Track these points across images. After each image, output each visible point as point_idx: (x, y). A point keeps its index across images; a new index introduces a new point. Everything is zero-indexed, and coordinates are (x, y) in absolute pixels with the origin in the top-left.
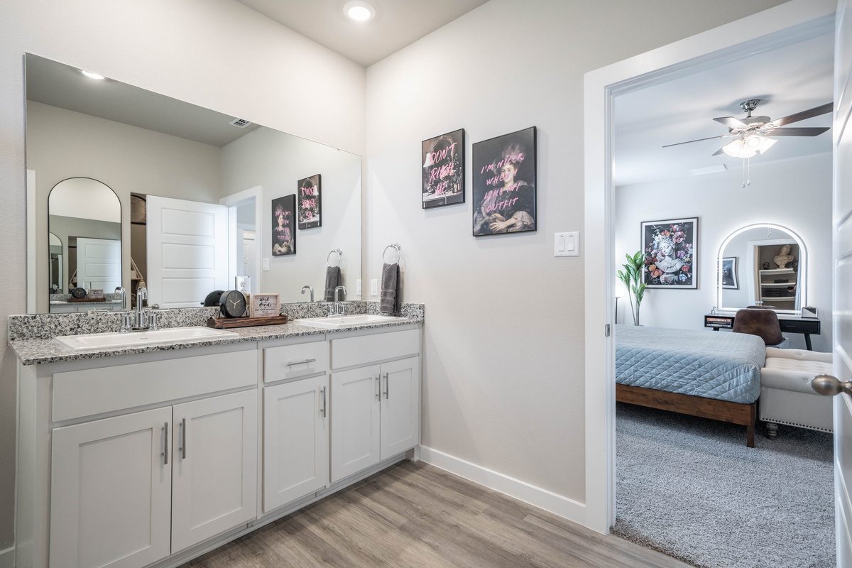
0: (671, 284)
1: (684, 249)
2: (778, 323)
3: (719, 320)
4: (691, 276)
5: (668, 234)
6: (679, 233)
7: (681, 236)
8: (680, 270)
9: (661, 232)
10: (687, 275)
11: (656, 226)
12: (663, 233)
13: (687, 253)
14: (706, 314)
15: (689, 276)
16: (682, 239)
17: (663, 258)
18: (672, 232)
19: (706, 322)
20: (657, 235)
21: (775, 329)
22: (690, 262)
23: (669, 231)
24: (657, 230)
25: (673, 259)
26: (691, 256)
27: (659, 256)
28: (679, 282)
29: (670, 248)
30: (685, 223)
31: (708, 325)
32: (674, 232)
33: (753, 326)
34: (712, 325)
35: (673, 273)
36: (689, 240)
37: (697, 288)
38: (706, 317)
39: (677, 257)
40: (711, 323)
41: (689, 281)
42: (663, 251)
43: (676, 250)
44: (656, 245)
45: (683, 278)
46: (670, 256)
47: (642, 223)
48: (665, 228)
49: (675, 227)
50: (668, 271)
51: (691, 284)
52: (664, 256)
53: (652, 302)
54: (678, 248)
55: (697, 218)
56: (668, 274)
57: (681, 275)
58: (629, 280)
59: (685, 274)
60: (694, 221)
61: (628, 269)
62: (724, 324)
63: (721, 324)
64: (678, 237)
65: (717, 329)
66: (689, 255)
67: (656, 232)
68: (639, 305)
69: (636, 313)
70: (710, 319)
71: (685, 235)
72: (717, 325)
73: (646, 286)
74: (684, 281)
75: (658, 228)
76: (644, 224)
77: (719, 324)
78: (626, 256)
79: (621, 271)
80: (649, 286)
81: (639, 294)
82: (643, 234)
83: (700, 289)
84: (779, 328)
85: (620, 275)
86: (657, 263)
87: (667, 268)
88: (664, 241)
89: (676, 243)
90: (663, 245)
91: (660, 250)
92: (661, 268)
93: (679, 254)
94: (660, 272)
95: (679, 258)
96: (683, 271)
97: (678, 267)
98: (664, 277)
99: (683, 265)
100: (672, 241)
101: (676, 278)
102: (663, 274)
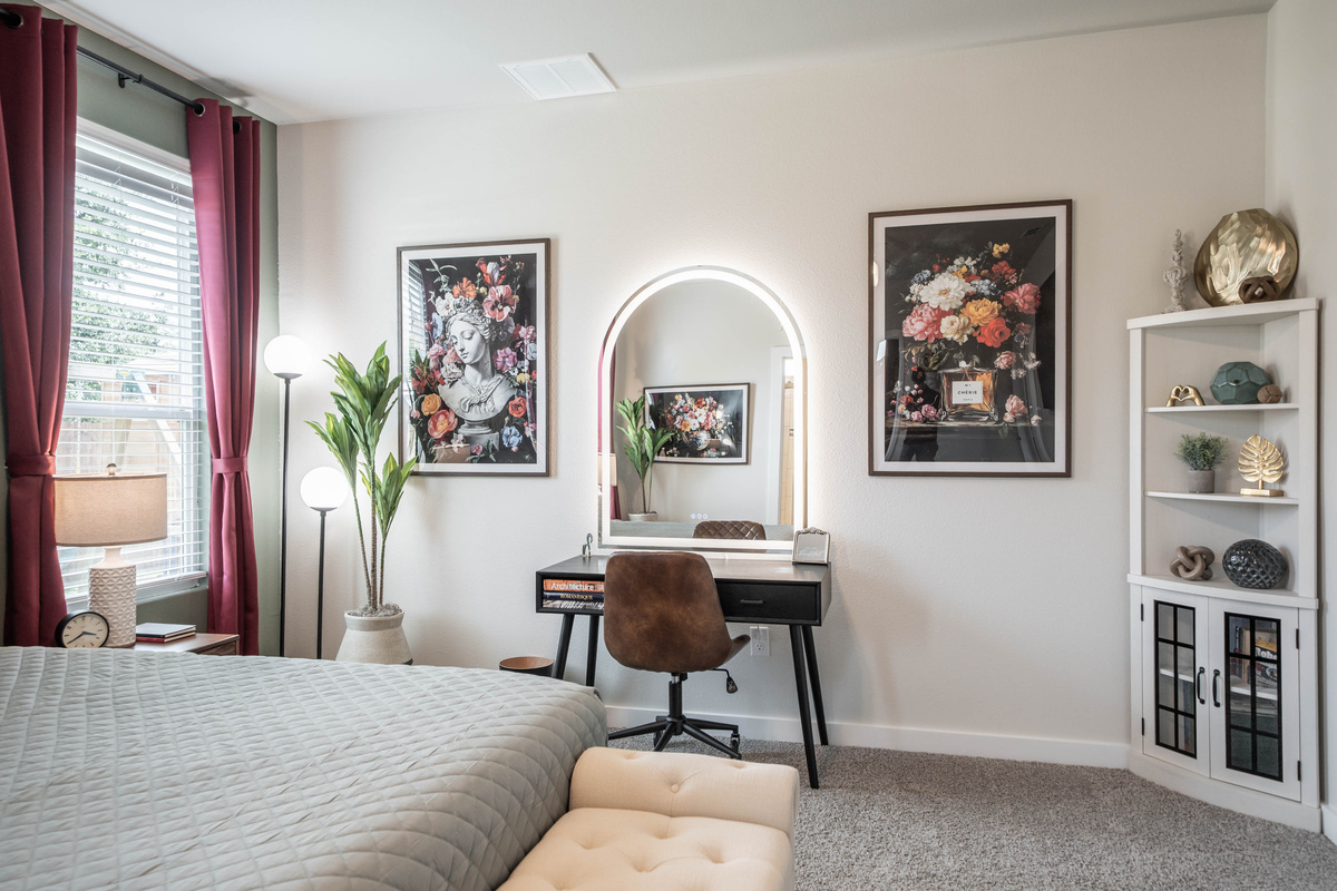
0: (481, 461)
2: (715, 595)
3: (575, 586)
4: (534, 433)
5: (472, 294)
6: (501, 290)
7: (504, 301)
8: (505, 411)
9: (451, 284)
10: (522, 430)
11: (440, 262)
12: (456, 289)
13: (521, 357)
14: (544, 566)
15: (529, 433)
16: (507, 310)
17: (456, 370)
18: (483, 284)
19: (542, 600)
20: (442, 295)
21: (704, 614)
22: (529, 387)
23: (473, 279)
24: (443, 278)
25: (484, 378)
26: (533, 366)
27: (449, 369)
28: (503, 454)
29: (476, 337)
30: (516, 258)
31: (548, 604)
32: (488, 287)
33: (648, 610)
34: (557, 603)
35: (487, 423)
36: (525, 314)
37: (547, 474)
38: (542, 577)
39: (496, 370)
40: (554, 595)
41: (526, 451)
42: (457, 348)
43: (493, 345)
44: (440, 327)
45: (513, 440)
46: (476, 365)
47: (399, 251)
48: (464, 270)
49: (491, 267)
50: (473, 416)
51: (534, 460)
52: (461, 365)
55: (547, 242)
56: (472, 425)
57: (506, 431)
58: (353, 448)
59: (517, 427)
60: (539, 249)
61: (342, 409)
62: (588, 601)
63: (581, 600)
64: (496, 303)
65: (569, 617)
66: (526, 363)
67: (440, 283)
68: (385, 536)
69: (374, 566)
70: (551, 585)
71: (516, 297)
72: (570, 605)
73: (414, 468)
74: (514, 449)
75: (444, 272)
76: (407, 257)
77: (576, 600)
78: (338, 361)
79: (328, 415)
80: (423, 467)
81: (385, 498)
82: (405, 287)
83: (556, 475)
84: (719, 610)
85: (324, 430)
86: (443, 389)
87: (471, 405)
88: (460, 315)
89: (493, 321)
90: (458, 327)
91: (449, 347)
92: (454, 405)
93: (500, 359)
94: (452, 419)
95: (500, 372)
96: (512, 417)
97: (499, 400)
98: (461, 437)
99: (512, 398)
100: (480, 314)
101: (493, 438)
102: (459, 426)
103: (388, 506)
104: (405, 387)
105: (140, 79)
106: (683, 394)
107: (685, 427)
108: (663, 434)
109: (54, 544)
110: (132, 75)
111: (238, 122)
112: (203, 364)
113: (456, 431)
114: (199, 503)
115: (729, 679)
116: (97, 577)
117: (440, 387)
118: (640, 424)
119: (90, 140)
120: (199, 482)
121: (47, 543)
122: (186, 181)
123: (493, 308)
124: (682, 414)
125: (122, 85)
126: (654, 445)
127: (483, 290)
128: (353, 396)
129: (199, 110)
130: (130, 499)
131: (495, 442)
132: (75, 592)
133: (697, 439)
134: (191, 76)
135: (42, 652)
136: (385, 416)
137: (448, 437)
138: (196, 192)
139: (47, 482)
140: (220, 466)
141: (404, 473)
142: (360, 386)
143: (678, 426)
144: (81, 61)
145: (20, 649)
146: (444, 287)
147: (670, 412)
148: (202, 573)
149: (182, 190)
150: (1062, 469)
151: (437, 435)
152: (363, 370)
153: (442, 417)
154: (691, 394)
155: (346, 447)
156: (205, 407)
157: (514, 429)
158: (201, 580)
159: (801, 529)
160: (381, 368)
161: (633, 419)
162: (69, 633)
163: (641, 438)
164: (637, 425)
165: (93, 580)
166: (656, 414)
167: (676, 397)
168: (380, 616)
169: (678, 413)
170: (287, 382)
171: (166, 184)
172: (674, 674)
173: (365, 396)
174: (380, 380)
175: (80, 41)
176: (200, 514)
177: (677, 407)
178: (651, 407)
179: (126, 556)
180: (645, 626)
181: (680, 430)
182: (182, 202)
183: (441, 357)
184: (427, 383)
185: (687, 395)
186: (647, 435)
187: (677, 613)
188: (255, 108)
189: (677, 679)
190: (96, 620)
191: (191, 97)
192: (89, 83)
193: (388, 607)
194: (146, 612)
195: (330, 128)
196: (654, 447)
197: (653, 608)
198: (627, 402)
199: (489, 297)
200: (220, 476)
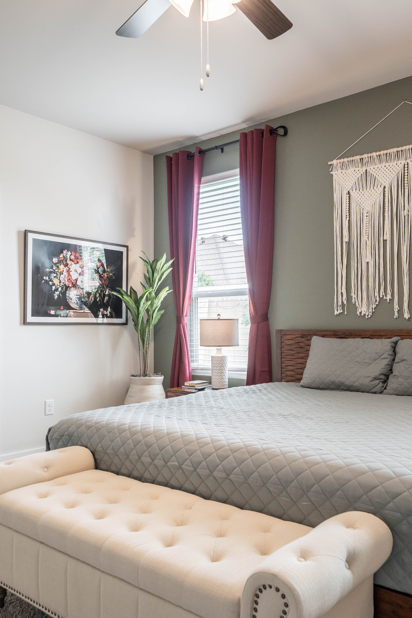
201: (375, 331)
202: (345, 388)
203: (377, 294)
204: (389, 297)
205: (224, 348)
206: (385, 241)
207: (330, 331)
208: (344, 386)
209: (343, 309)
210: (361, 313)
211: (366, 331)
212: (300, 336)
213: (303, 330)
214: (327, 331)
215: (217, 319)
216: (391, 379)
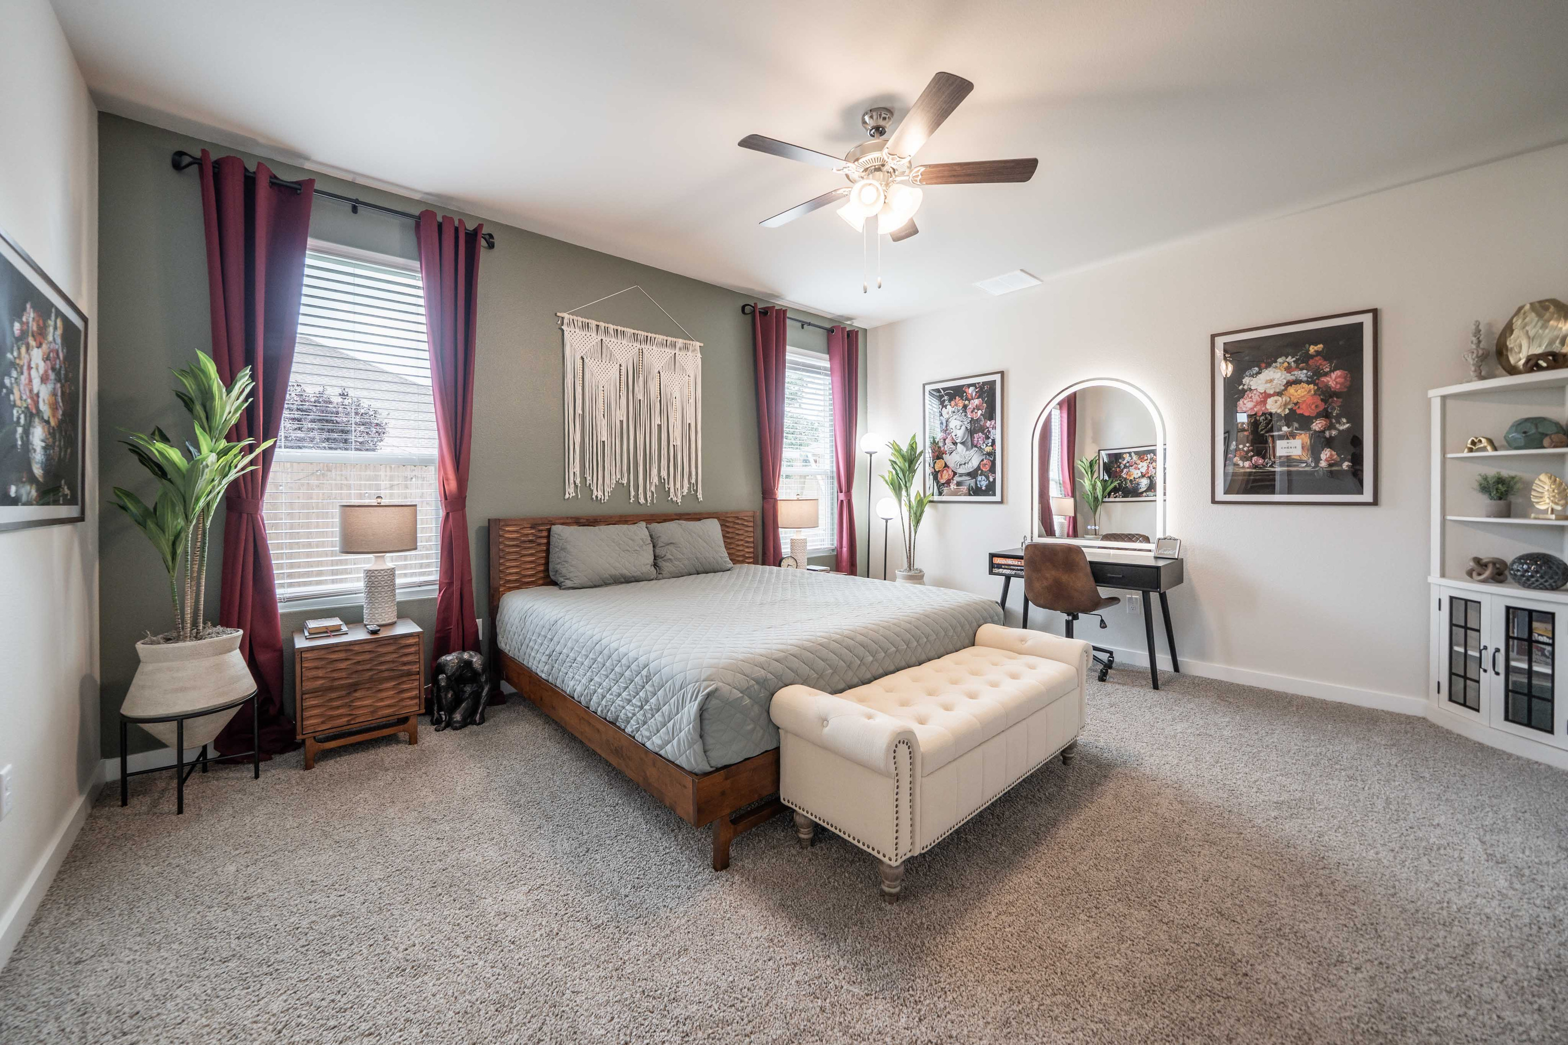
0: (966, 495)
1: (982, 429)
2: (1088, 569)
3: (1010, 561)
4: (994, 479)
5: (961, 405)
6: (977, 402)
7: (978, 408)
8: (978, 468)
9: (950, 400)
10: (988, 478)
11: (944, 389)
12: (953, 403)
13: (988, 438)
14: (993, 551)
15: (991, 480)
16: (980, 412)
17: (953, 446)
18: (967, 399)
19: (992, 566)
20: (946, 407)
21: (1083, 581)
22: (992, 454)
23: (962, 397)
24: (946, 398)
25: (967, 450)
26: (994, 442)
27: (949, 446)
28: (976, 491)
29: (963, 428)
30: (984, 383)
31: (996, 570)
32: (969, 401)
33: (1048, 575)
34: (1000, 571)
35: (969, 474)
36: (990, 415)
37: (1002, 502)
38: (992, 556)
39: (973, 446)
40: (999, 566)
41: (990, 490)
43: (971, 432)
44: (945, 424)
45: (983, 483)
46: (962, 443)
47: (924, 385)
48: (957, 393)
49: (971, 389)
50: (962, 471)
51: (994, 494)
53: (941, 528)
54: (975, 429)
55: (1002, 373)
56: (961, 475)
57: (979, 478)
58: (900, 488)
59: (985, 476)
60: (997, 378)
61: (894, 468)
62: (1018, 570)
63: (1014, 570)
64: (974, 409)
65: (1008, 578)
66: (990, 440)
67: (944, 400)
68: (916, 533)
69: (910, 548)
70: (997, 561)
71: (985, 405)
72: (1008, 572)
73: (931, 499)
74: (984, 488)
75: (946, 394)
76: (928, 388)
77: (1011, 569)
78: (892, 445)
79: (889, 472)
80: (936, 498)
81: (915, 514)
82: (927, 402)
83: (1007, 503)
84: (1092, 579)
85: (887, 478)
86: (946, 457)
87: (960, 465)
88: (955, 417)
89: (972, 419)
90: (954, 423)
91: (949, 434)
92: (951, 464)
93: (976, 439)
94: (950, 472)
95: (976, 446)
96: (982, 471)
97: (975, 463)
98: (955, 482)
99: (983, 460)
100: (965, 415)
101: (972, 483)
102: (954, 476)
103: (917, 518)
104: (927, 455)
105: (809, 324)
106: (1130, 453)
107: (1130, 476)
108: (1112, 483)
109: (778, 527)
110: (806, 323)
111: (849, 333)
112: (834, 449)
113: (952, 479)
114: (832, 514)
115: (1102, 621)
116: (793, 542)
117: (944, 456)
118: (1096, 475)
119: (792, 355)
120: (832, 504)
121: (776, 527)
122: (828, 365)
123: (972, 412)
124: (1128, 467)
125: (803, 328)
126: (1104, 490)
127: (967, 402)
128: (900, 461)
129: (833, 332)
130: (805, 508)
131: (973, 485)
132: (785, 549)
133: (1138, 484)
134: (829, 317)
135: (775, 568)
136: (915, 471)
137: (948, 482)
138: (831, 369)
139: (776, 500)
140: (842, 496)
141: (925, 501)
142: (903, 457)
143: (1124, 476)
144: (788, 322)
145: (768, 567)
146: (946, 402)
147: (1119, 467)
148: (833, 547)
149: (825, 369)
150: (1371, 500)
151: (943, 481)
152: (905, 448)
153: (945, 471)
154: (1136, 453)
155: (898, 487)
156: (835, 469)
157: (983, 477)
158: (833, 550)
159: (1162, 537)
160: (913, 447)
161: (1089, 473)
162: (784, 563)
163: (1094, 487)
164: (1092, 477)
165: (791, 543)
166: (1107, 468)
167: (1124, 456)
168: (912, 573)
169: (1125, 467)
170: (871, 456)
171: (819, 368)
172: (1068, 615)
173: (905, 461)
174: (913, 453)
175: (788, 315)
176: (833, 519)
177: (1124, 462)
178: (1105, 464)
179: (804, 534)
180: (1045, 584)
181: (1125, 479)
182: (826, 375)
183: (945, 440)
184: (938, 455)
185: (1133, 454)
186: (1099, 484)
187: (1065, 578)
188: (857, 324)
189: (1070, 618)
190: (793, 560)
191: (828, 326)
192: (792, 330)
193: (917, 569)
194: (811, 561)
195: (891, 327)
196: (1103, 492)
197: (1051, 574)
198: (1084, 460)
199: (970, 406)
200: (842, 501)
201: (621, 516)
202: (623, 580)
203: (614, 477)
204: (625, 481)
205: (388, 555)
206: (621, 422)
207: (571, 518)
208: (625, 578)
209: (576, 492)
210: (597, 497)
211: (611, 517)
212: (529, 526)
213: (534, 519)
214: (567, 518)
215: (376, 504)
216: (661, 563)
